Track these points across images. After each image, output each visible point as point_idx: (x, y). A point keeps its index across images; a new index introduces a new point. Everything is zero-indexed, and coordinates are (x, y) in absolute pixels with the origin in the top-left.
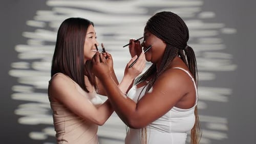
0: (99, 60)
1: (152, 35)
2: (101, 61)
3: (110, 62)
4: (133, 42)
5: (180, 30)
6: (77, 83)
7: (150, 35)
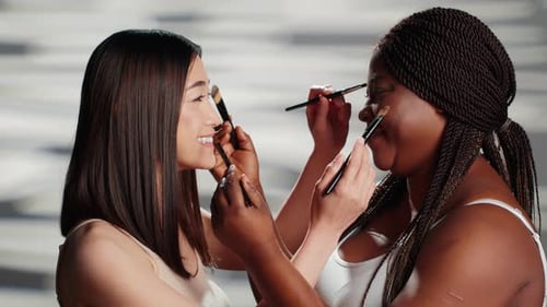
0: (240, 200)
1: (401, 88)
2: (248, 202)
3: (250, 161)
4: (324, 100)
5: (491, 76)
6: (155, 250)
7: (392, 89)
